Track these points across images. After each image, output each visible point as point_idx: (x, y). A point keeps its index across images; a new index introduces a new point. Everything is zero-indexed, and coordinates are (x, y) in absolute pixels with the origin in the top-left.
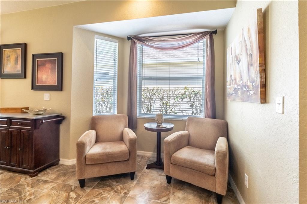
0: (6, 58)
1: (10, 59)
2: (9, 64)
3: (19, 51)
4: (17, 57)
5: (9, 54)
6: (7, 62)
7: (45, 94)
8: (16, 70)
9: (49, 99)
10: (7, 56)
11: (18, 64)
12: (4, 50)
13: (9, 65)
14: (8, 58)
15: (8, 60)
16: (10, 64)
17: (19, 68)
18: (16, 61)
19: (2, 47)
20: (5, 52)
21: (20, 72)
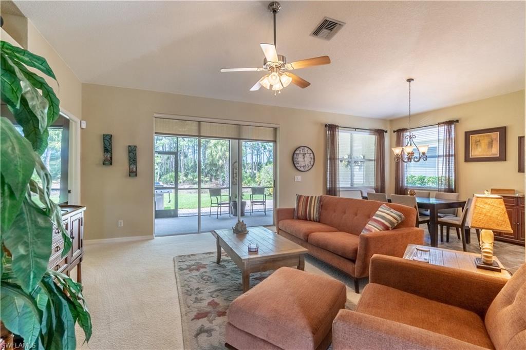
0: (474, 143)
1: (481, 143)
3: (496, 135)
4: (492, 141)
5: (478, 139)
6: (476, 146)
11: (493, 147)
12: (471, 136)
13: (478, 149)
14: (478, 143)
16: (480, 148)
17: (495, 151)
18: (490, 144)
19: (468, 134)
20: (473, 138)
21: (498, 156)
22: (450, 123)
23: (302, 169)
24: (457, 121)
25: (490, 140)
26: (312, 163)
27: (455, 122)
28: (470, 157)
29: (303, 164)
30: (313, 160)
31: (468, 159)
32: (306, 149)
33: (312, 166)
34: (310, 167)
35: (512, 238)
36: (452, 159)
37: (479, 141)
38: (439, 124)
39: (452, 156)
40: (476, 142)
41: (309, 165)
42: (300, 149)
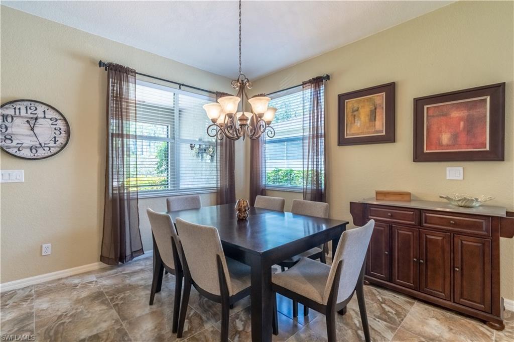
0: (351, 114)
1: (359, 114)
2: (356, 122)
3: (380, 99)
4: (375, 109)
5: (356, 106)
6: (353, 118)
7: (448, 169)
8: (374, 130)
9: (462, 179)
10: (353, 109)
11: (376, 119)
12: (346, 101)
13: (356, 124)
14: (356, 113)
15: (355, 115)
16: (359, 122)
17: (380, 126)
18: (373, 116)
19: (342, 98)
20: (350, 104)
21: (384, 134)
22: (317, 81)
23: (26, 153)
24: (328, 77)
25: (373, 107)
26: (61, 140)
27: (324, 78)
28: (346, 137)
29: (28, 142)
30: (64, 135)
31: (343, 141)
32: (41, 109)
33: (62, 148)
34: (53, 150)
35: (410, 288)
36: (321, 141)
37: (357, 110)
38: (304, 83)
39: (321, 136)
40: (353, 111)
41: (52, 144)
42: (22, 106)
